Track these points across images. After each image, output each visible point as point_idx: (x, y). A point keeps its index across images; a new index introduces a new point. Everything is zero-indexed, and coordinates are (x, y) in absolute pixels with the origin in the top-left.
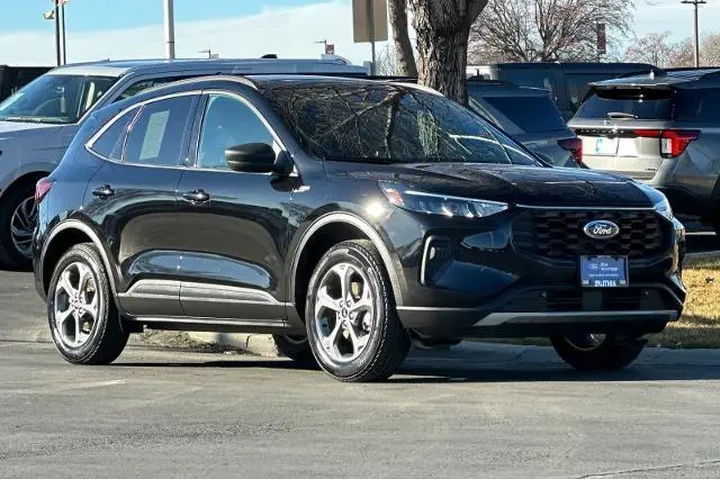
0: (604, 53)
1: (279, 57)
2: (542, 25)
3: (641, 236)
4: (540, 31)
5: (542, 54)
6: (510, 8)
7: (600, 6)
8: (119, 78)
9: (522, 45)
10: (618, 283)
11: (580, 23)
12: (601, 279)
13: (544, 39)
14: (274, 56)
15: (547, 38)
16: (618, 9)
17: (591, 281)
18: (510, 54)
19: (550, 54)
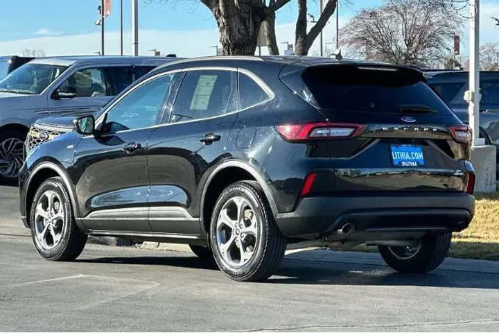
0: (459, 54)
1: (177, 56)
2: (406, 37)
4: (405, 40)
5: (405, 55)
6: (386, 25)
7: (443, 26)
8: (68, 67)
9: (394, 49)
11: (430, 36)
13: (407, 45)
14: (174, 56)
15: (409, 45)
16: (454, 28)
18: (386, 54)
19: (411, 55)
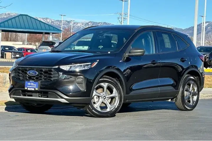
10: (35, 89)
12: (30, 88)
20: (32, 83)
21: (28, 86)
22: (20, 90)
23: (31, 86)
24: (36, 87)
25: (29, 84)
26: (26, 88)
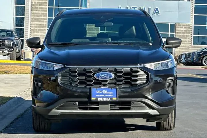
3: (130, 79)
10: (111, 98)
12: (102, 97)
17: (97, 99)
20: (104, 91)
21: (98, 96)
22: (75, 101)
23: (104, 94)
24: (112, 96)
25: (99, 92)
26: (93, 99)
